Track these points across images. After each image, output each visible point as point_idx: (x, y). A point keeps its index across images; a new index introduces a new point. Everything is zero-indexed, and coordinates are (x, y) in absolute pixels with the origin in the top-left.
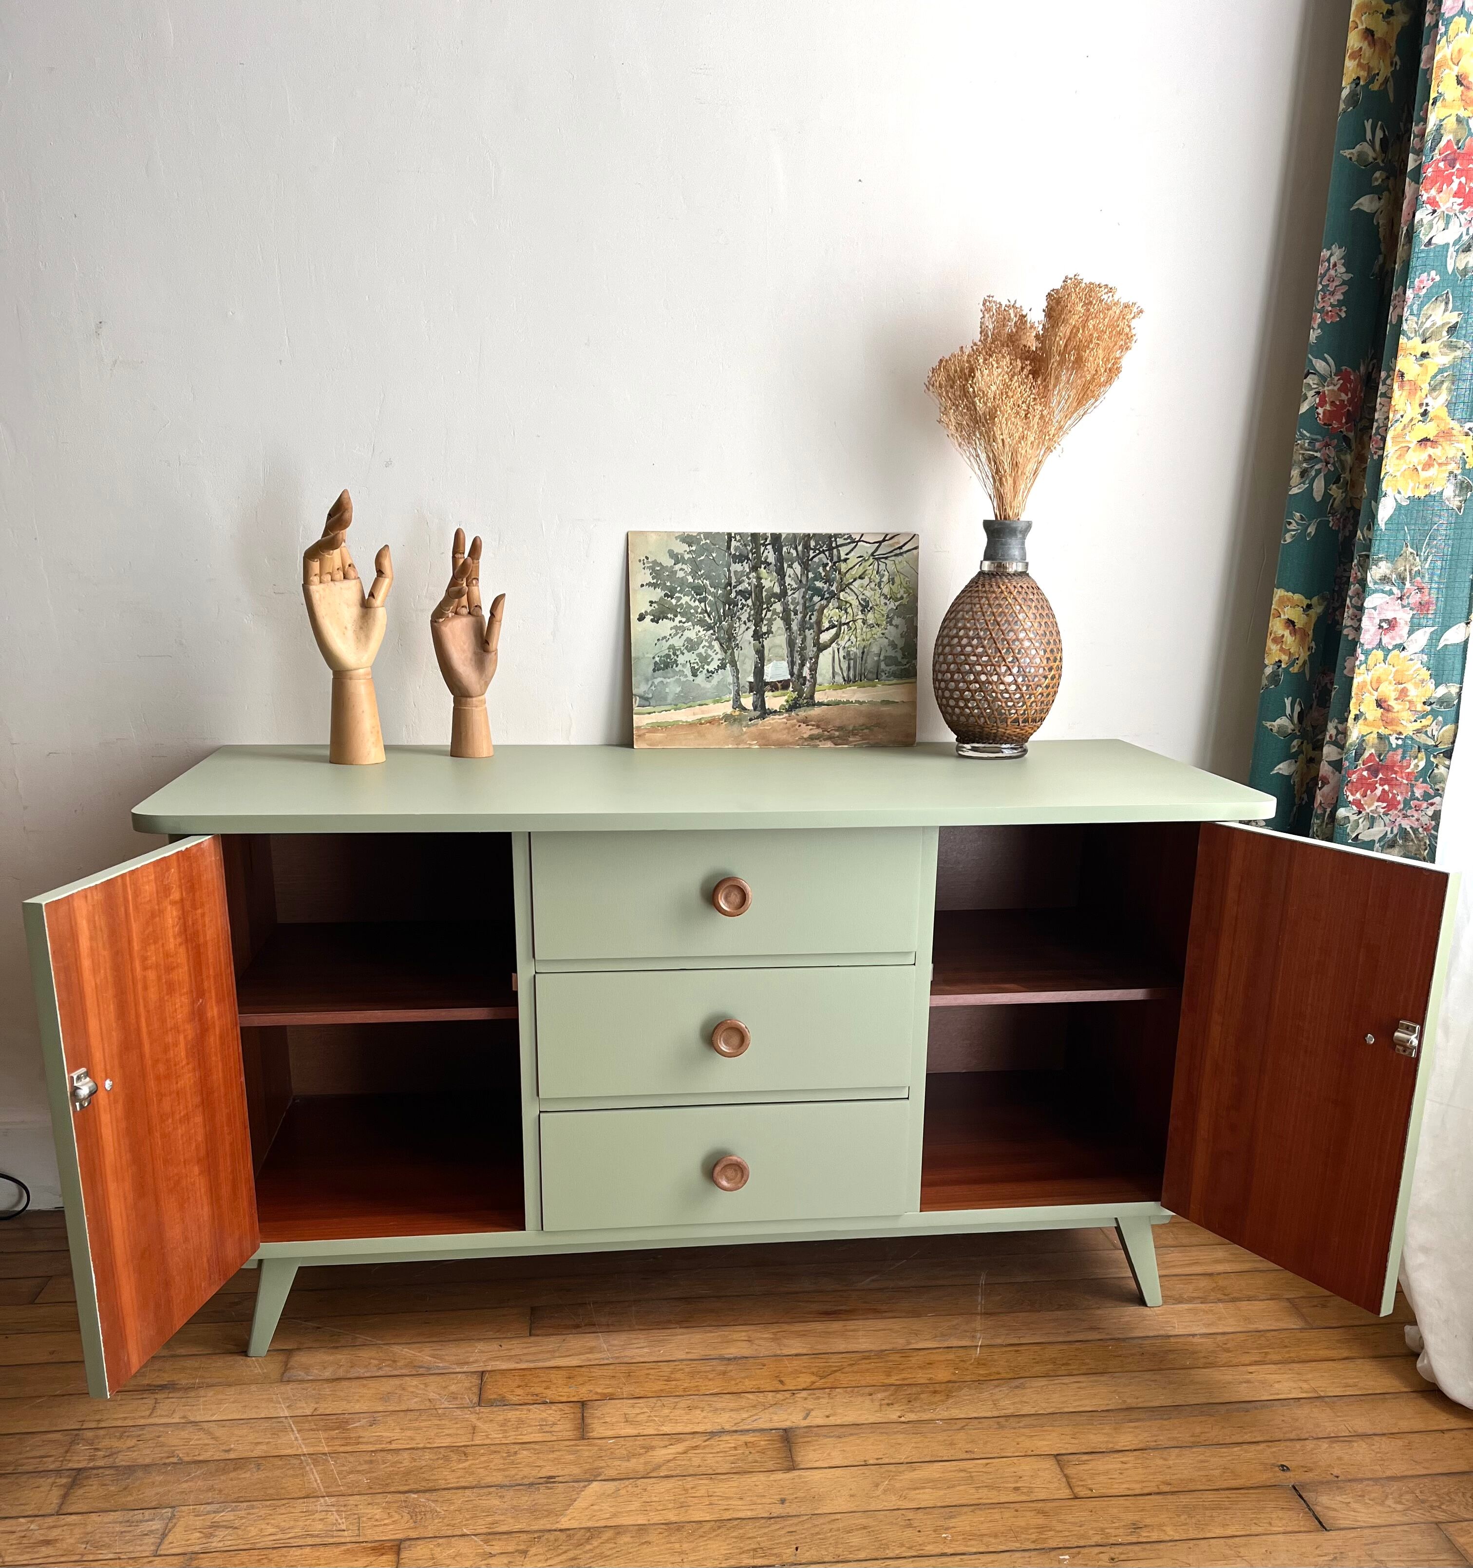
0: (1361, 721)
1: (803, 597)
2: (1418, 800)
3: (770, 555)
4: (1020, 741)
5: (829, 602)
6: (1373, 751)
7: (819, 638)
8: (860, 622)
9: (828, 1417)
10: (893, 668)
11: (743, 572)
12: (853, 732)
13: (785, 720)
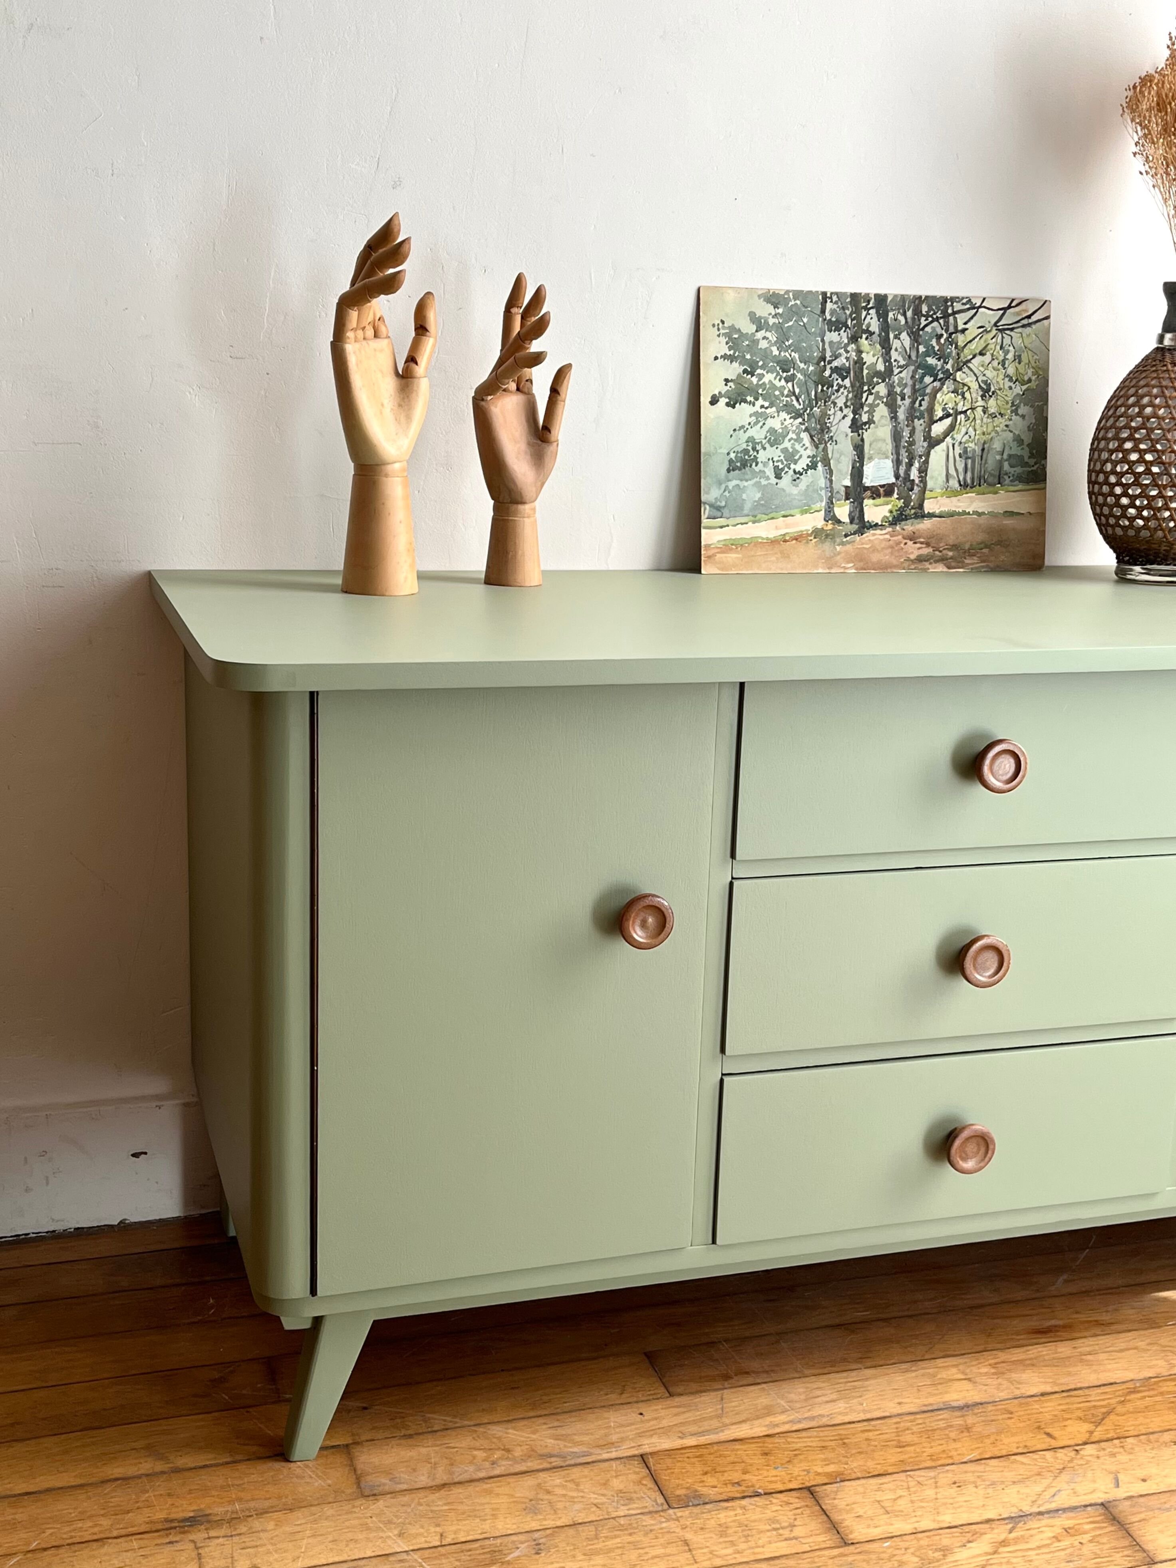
1: (913, 377)
3: (872, 322)
5: (943, 384)
7: (930, 430)
8: (980, 409)
9: (1144, 1480)
10: (1018, 470)
11: (839, 343)
12: (970, 552)
13: (888, 536)
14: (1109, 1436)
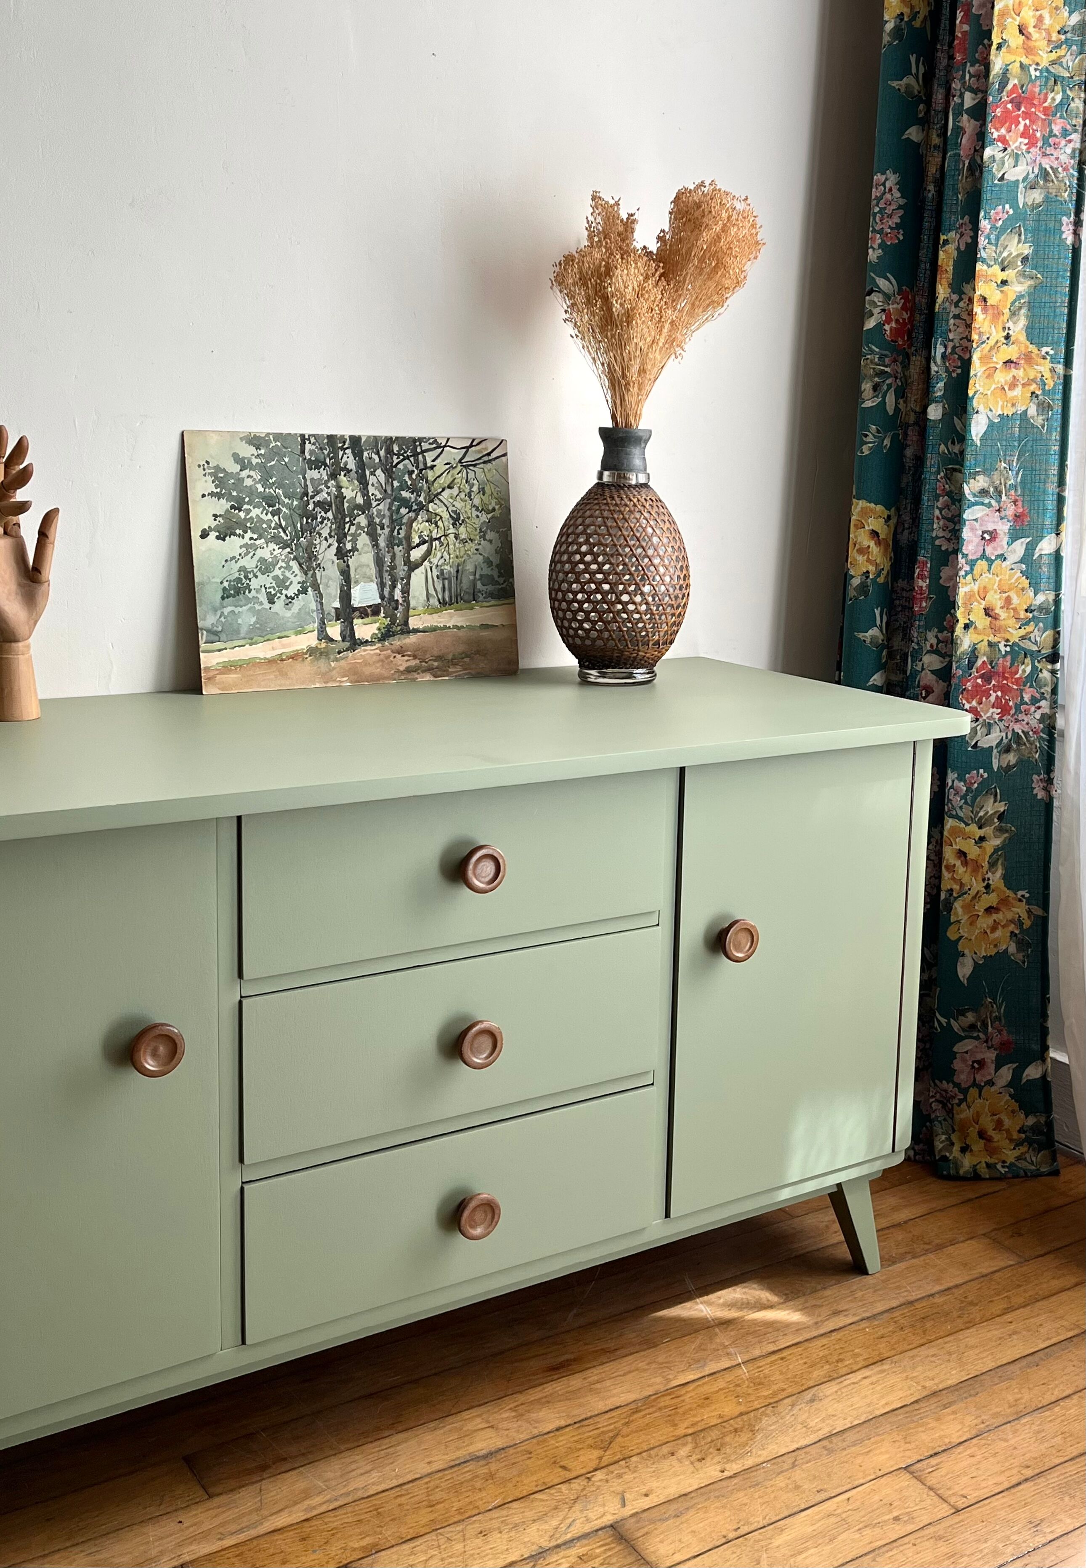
0: (971, 630)
1: (389, 509)
2: (1027, 704)
3: (350, 461)
4: (650, 665)
5: (417, 515)
6: (985, 659)
7: (409, 556)
8: (452, 536)
9: (646, 1495)
10: (490, 588)
11: (320, 479)
12: (453, 662)
13: (378, 651)
14: (616, 1458)
